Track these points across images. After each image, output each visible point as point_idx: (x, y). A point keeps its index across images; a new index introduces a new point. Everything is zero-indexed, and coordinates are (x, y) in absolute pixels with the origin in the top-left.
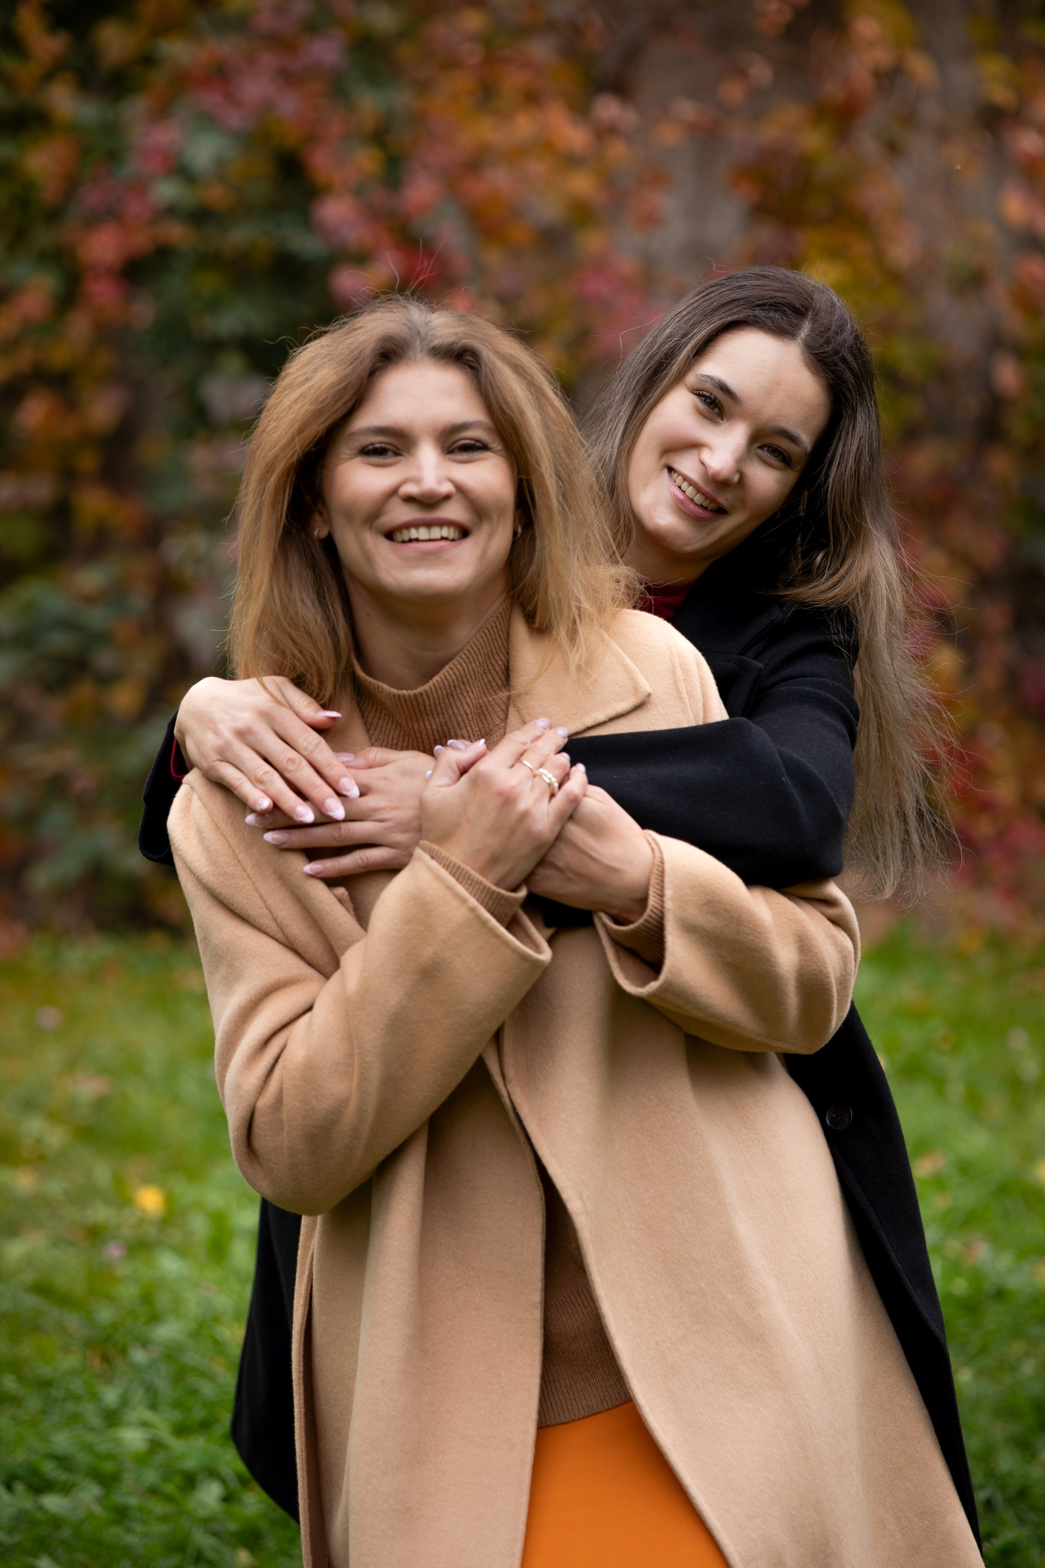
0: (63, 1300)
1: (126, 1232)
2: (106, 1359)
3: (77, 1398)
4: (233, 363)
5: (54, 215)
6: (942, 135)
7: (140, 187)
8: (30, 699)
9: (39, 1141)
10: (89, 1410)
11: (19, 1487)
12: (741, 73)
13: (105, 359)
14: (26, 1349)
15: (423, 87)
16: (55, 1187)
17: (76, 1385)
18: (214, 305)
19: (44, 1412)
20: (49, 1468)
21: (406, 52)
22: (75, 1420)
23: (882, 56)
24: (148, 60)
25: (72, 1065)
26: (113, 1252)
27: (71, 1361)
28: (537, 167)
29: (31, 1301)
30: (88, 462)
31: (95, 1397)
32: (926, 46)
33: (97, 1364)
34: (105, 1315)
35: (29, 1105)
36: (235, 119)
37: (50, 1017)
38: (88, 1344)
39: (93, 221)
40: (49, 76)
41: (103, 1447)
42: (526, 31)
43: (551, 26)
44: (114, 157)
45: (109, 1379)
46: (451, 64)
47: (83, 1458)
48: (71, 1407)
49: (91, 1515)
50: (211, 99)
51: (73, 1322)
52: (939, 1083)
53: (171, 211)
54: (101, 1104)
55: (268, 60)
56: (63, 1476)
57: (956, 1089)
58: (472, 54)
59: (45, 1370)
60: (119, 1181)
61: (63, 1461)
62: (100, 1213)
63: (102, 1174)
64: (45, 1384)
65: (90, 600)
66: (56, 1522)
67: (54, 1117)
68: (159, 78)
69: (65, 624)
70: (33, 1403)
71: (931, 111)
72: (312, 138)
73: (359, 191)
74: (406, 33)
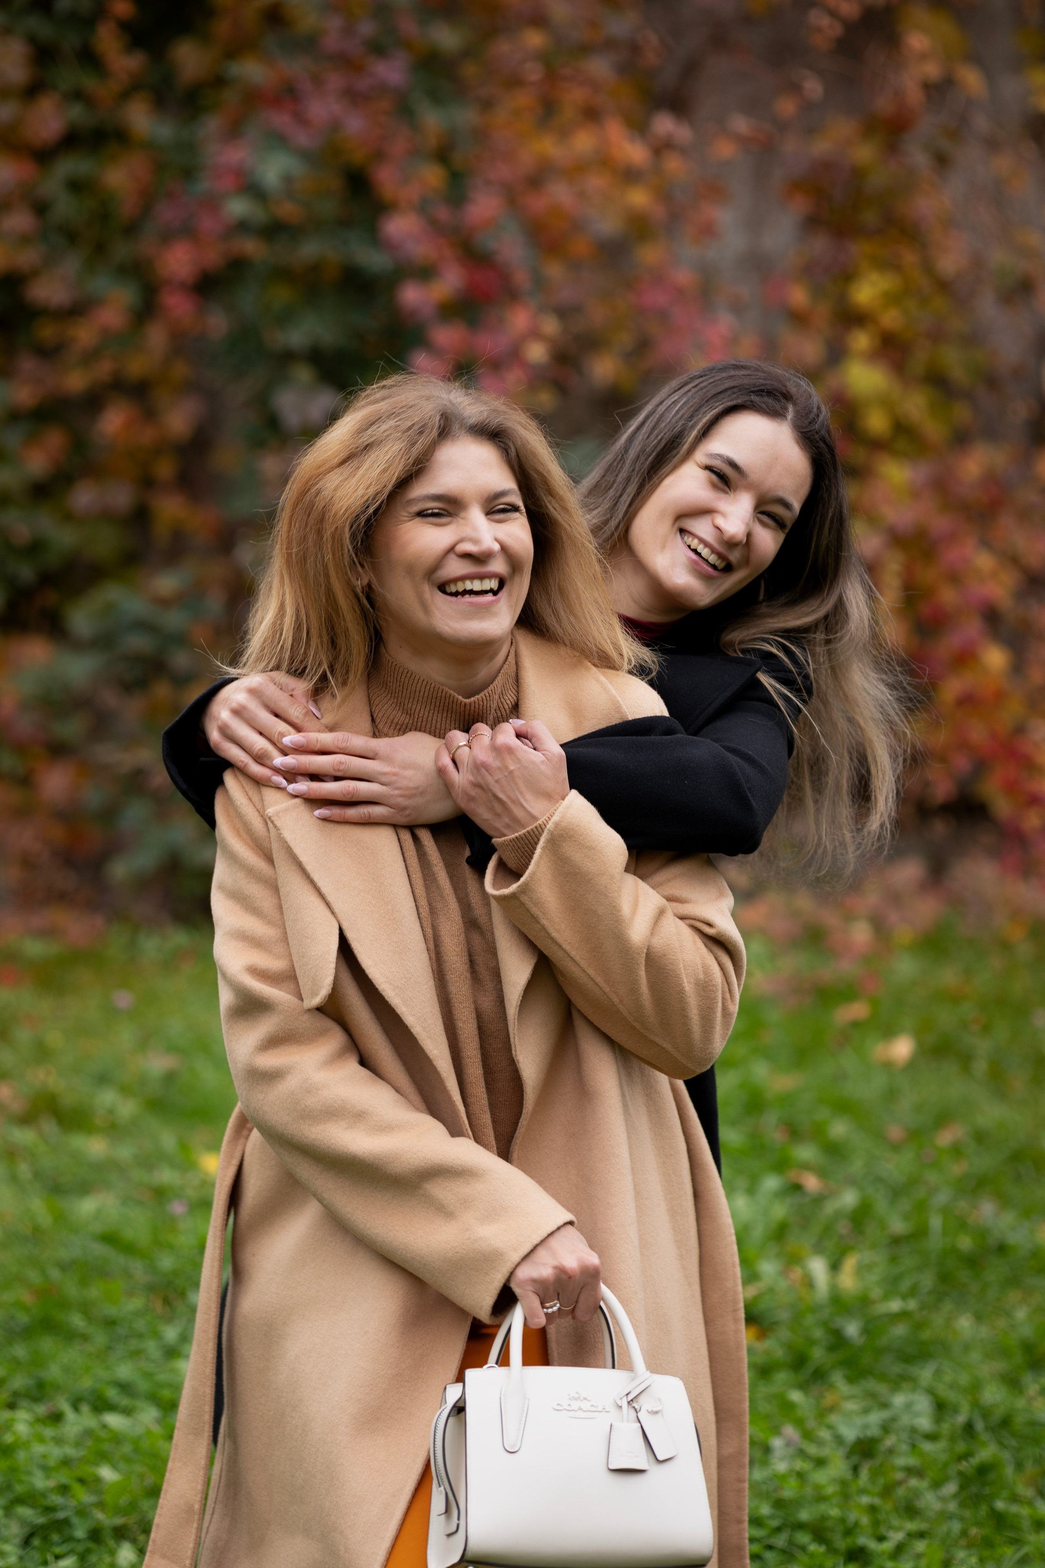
0: (128, 1249)
1: (190, 1192)
2: (167, 1302)
3: (140, 1336)
4: (303, 374)
5: (132, 229)
6: (992, 145)
7: (212, 203)
8: (110, 698)
9: (111, 1111)
10: (152, 1347)
11: (85, 1408)
12: (795, 88)
13: (181, 370)
14: (94, 1292)
15: (487, 105)
16: (125, 1152)
17: (140, 1325)
18: (285, 318)
19: (109, 1348)
20: (112, 1394)
21: (470, 70)
22: (136, 1354)
23: (932, 70)
24: (219, 81)
25: (144, 1043)
26: (177, 1208)
27: (136, 1303)
28: (596, 182)
29: (100, 1250)
30: (165, 469)
31: (157, 1335)
32: (975, 59)
33: (159, 1306)
34: (166, 1262)
35: (103, 1079)
36: (302, 138)
37: (123, 999)
38: (151, 1288)
39: (167, 237)
40: (126, 95)
41: (162, 1377)
42: (585, 49)
43: (609, 44)
44: (188, 173)
45: (169, 1319)
46: (515, 82)
47: (143, 1386)
48: (133, 1343)
49: (149, 1432)
50: (280, 120)
51: (137, 1267)
52: (966, 1060)
53: (242, 227)
54: (170, 1078)
55: (335, 81)
56: (125, 1402)
57: (981, 1066)
58: (534, 72)
59: (111, 1311)
60: (184, 1146)
61: (125, 1388)
62: (166, 1176)
63: (168, 1140)
64: (110, 1323)
65: (164, 603)
66: (117, 1439)
67: (125, 1090)
68: (230, 97)
69: (143, 626)
70: (100, 1339)
71: (981, 122)
72: (380, 155)
73: (423, 208)
74: (467, 53)
